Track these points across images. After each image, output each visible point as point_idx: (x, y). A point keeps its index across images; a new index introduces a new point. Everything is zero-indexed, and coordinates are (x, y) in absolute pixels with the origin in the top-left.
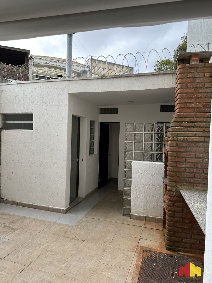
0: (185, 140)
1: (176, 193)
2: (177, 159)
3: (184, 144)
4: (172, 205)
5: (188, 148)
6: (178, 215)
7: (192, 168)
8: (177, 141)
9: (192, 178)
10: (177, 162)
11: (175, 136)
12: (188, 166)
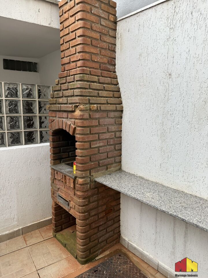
0: (99, 109)
1: (90, 185)
2: (91, 138)
3: (97, 115)
4: (87, 203)
5: (101, 120)
6: (93, 213)
7: (105, 146)
8: (89, 111)
9: (105, 159)
10: (90, 142)
11: (86, 104)
12: (101, 144)
